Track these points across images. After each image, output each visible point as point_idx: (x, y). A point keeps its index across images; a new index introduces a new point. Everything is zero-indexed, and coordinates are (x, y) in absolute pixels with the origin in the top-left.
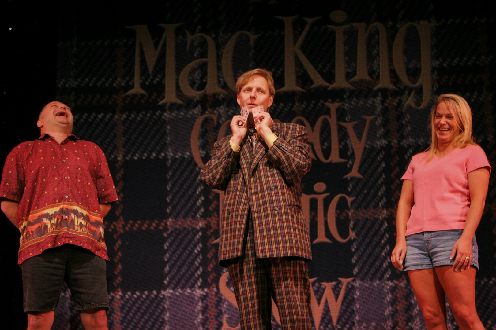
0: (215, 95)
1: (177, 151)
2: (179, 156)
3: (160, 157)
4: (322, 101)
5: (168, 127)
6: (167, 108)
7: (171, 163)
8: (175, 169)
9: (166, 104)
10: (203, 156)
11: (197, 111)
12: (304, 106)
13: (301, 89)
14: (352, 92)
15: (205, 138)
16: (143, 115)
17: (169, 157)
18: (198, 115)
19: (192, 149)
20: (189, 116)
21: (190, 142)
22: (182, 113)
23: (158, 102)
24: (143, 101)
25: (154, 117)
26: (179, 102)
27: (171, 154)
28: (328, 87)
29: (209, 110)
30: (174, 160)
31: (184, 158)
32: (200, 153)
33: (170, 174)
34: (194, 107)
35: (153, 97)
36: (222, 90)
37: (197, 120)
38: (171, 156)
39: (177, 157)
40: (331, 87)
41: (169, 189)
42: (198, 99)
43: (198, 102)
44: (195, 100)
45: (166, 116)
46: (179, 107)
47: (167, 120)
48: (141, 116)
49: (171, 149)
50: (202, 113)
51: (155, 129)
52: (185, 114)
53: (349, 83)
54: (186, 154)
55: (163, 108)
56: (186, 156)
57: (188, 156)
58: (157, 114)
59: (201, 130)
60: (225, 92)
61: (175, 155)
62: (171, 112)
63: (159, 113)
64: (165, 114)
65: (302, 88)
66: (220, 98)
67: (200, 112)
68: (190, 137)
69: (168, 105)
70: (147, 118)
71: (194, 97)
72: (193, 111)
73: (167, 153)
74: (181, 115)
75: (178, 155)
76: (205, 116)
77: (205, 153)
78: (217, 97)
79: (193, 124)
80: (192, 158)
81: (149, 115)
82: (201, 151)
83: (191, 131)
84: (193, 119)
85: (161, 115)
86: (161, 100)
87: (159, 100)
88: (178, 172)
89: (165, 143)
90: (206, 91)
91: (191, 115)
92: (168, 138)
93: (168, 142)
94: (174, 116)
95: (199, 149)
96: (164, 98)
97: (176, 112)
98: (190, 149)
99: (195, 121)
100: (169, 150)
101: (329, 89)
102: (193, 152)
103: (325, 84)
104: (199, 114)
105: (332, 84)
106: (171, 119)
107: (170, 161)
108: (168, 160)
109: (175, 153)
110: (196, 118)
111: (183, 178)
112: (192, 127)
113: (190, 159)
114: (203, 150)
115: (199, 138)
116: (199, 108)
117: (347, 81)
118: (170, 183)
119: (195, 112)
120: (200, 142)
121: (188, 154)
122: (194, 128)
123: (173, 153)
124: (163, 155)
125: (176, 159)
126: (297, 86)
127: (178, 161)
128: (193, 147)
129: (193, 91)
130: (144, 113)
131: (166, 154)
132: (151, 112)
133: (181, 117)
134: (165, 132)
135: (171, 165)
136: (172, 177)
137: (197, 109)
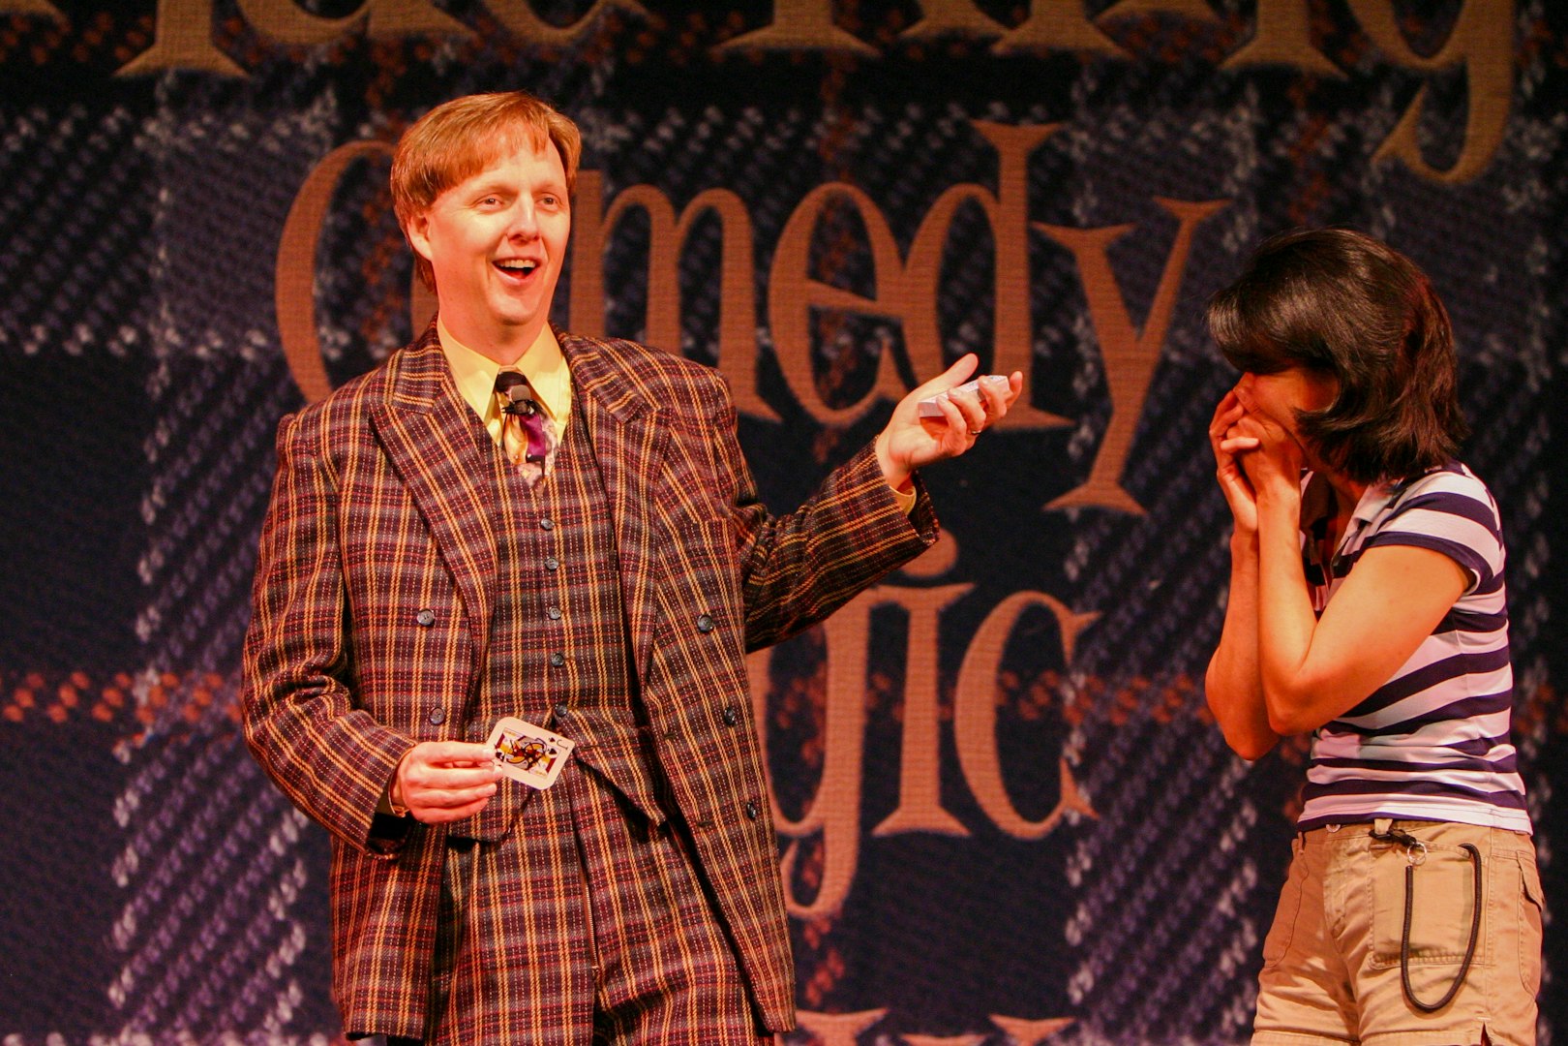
0: (412, 45)
1: (203, 325)
2: (213, 350)
3: (114, 346)
4: (957, 112)
5: (164, 196)
6: (161, 95)
7: (167, 381)
8: (188, 413)
9: (160, 73)
10: (334, 354)
11: (314, 120)
12: (864, 130)
13: (855, 44)
14: (1111, 74)
15: (352, 264)
16: (37, 125)
17: (161, 352)
18: (317, 139)
19: (281, 317)
20: (273, 146)
21: (271, 278)
22: (238, 129)
23: (121, 64)
24: (40, 56)
25: (95, 139)
26: (227, 67)
27: (173, 337)
28: (996, 39)
29: (379, 118)
30: (186, 367)
31: (239, 363)
32: (323, 340)
33: (163, 438)
34: (304, 101)
35: (93, 38)
36: (450, 23)
37: (314, 170)
38: (170, 346)
39: (202, 351)
40: (1009, 39)
41: (150, 517)
42: (324, 60)
43: (324, 75)
44: (308, 65)
45: (153, 138)
46: (224, 96)
47: (161, 156)
48: (25, 129)
49: (172, 310)
50: (343, 133)
51: (95, 200)
52: (256, 132)
53: (1104, 29)
54: (249, 343)
55: (141, 96)
56: (247, 354)
57: (259, 349)
58: (111, 123)
59: (330, 220)
60: (469, 34)
61: (193, 342)
62: (183, 119)
63: (121, 122)
64: (152, 128)
65: (859, 35)
66: (436, 60)
67: (330, 127)
68: (273, 256)
69: (169, 79)
70: (57, 145)
71: (303, 50)
72: (294, 118)
73: (152, 328)
74: (233, 139)
75: (206, 342)
76: (352, 148)
77: (344, 339)
78: (421, 54)
79: (293, 191)
80: (280, 365)
81: (66, 128)
82: (324, 331)
83: (281, 221)
84: (296, 160)
85: (130, 130)
86: (136, 52)
87: (121, 52)
88: (204, 435)
89: (144, 277)
90: (365, 20)
91: (282, 141)
92: (162, 254)
93: (158, 273)
94: (195, 141)
95: (317, 321)
96: (150, 41)
97: (208, 119)
98: (273, 316)
99: (301, 172)
100: (164, 314)
101: (999, 49)
102: (285, 331)
103: (981, 23)
104: (326, 135)
105: (1012, 25)
106: (178, 153)
107: (163, 370)
108: (155, 365)
109: (193, 328)
110: (308, 157)
111: (225, 467)
112: (285, 205)
113: (266, 370)
114: (337, 324)
115: (318, 264)
116: (325, 108)
117: (1090, 18)
118: (157, 489)
119: (307, 125)
120: (322, 286)
121: (259, 340)
122: (296, 208)
123: (181, 331)
124: (130, 336)
125: (197, 363)
126: (836, 22)
127: (209, 378)
128: (284, 307)
129: (304, 17)
130: (40, 115)
131: (145, 336)
132: (80, 112)
133: (230, 148)
134: (147, 220)
135: (170, 394)
136: (168, 455)
137: (317, 110)
